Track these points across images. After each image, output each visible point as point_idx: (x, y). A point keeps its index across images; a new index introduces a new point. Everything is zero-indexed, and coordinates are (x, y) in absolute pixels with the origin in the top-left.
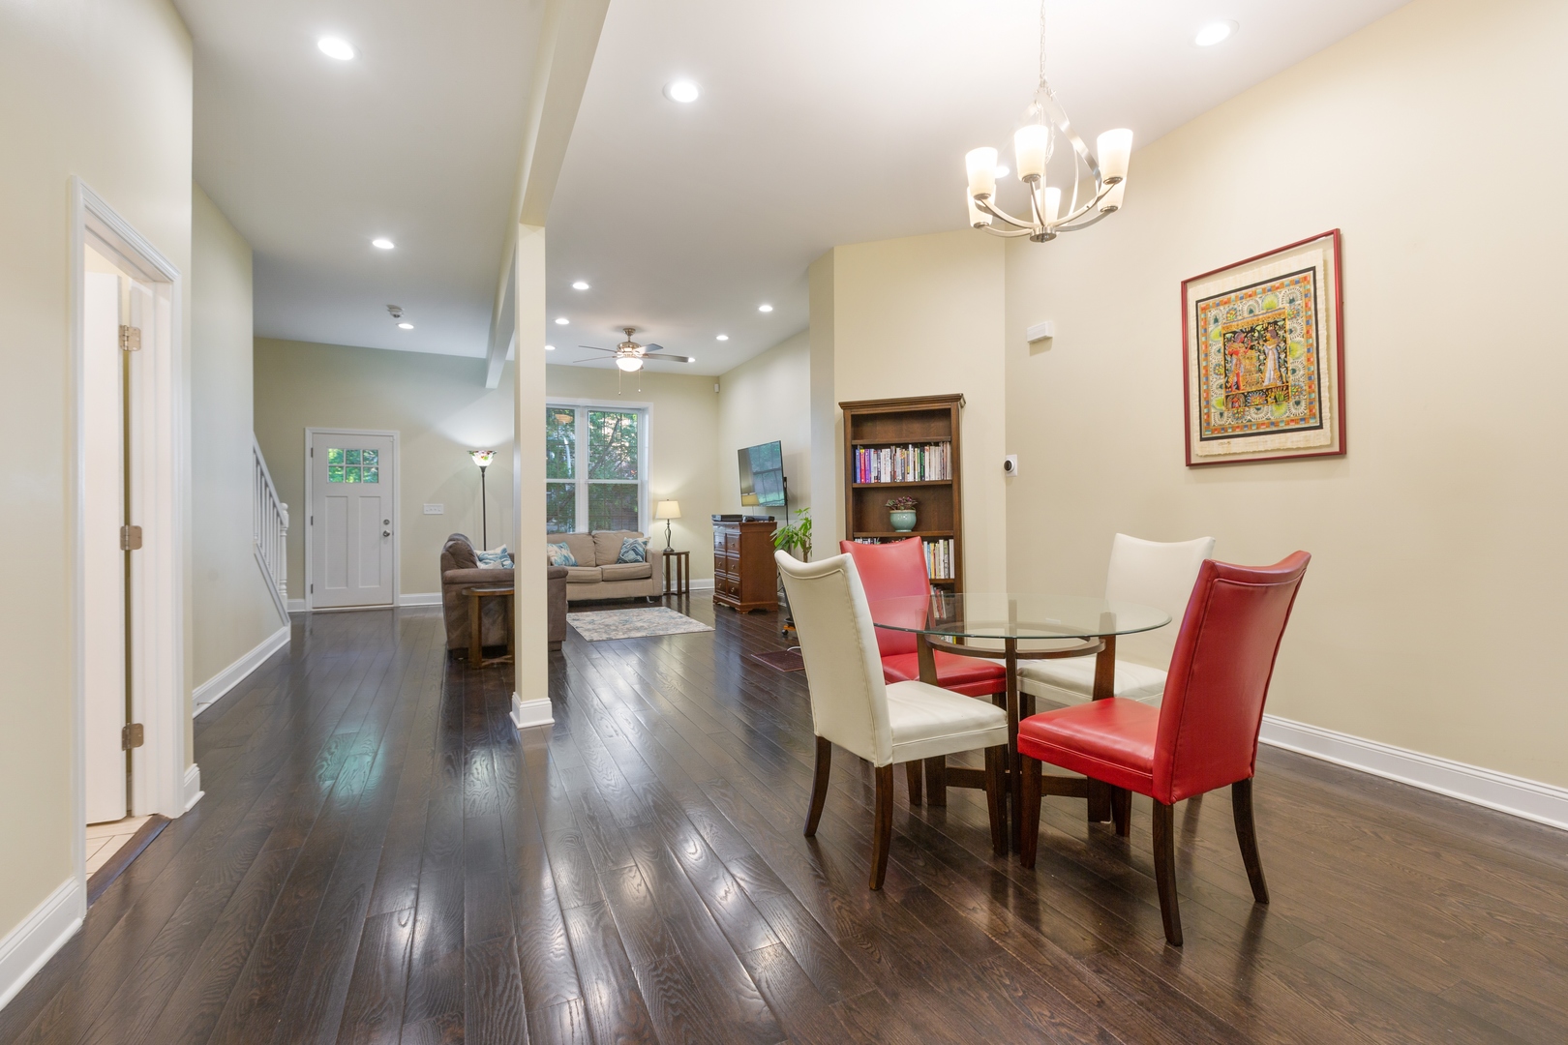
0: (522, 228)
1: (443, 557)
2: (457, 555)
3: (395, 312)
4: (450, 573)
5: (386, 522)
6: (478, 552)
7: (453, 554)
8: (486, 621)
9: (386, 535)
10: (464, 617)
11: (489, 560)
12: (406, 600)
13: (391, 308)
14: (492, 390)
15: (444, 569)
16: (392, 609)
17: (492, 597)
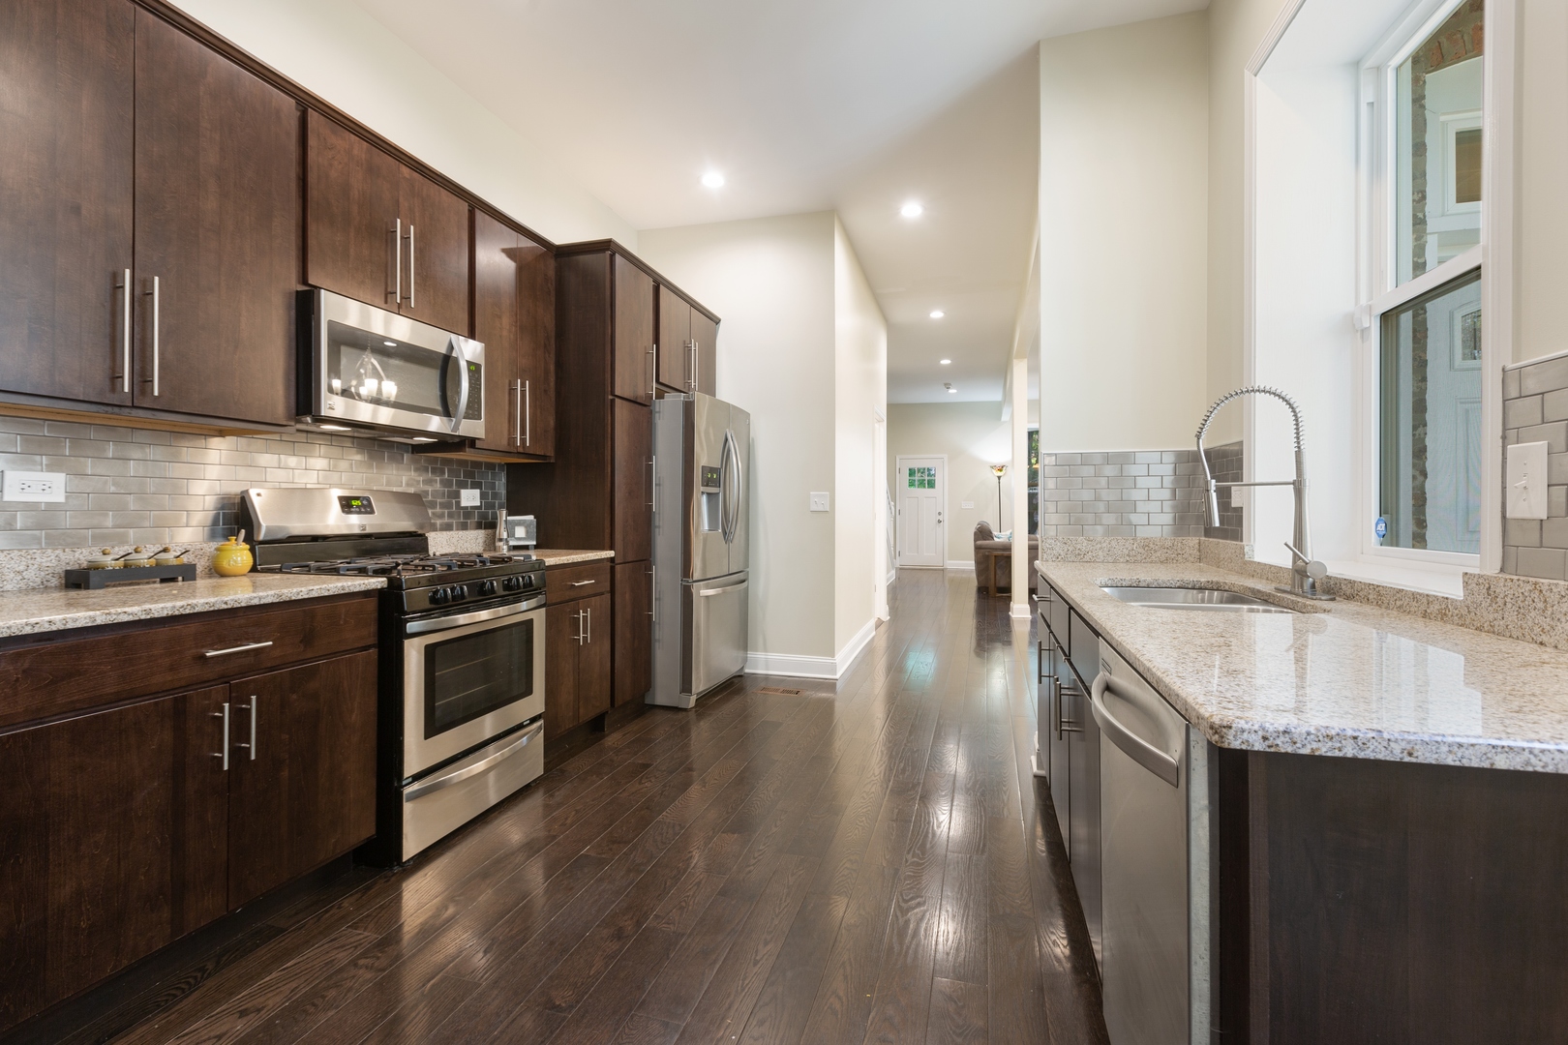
0: (1015, 362)
1: (975, 534)
2: (983, 533)
3: (948, 386)
4: (979, 542)
5: (940, 514)
6: (995, 533)
7: (980, 532)
8: (999, 572)
9: (940, 522)
10: (987, 569)
11: (1000, 537)
12: (952, 564)
13: (945, 384)
14: (1005, 422)
15: (975, 541)
16: (943, 570)
17: (1002, 556)
